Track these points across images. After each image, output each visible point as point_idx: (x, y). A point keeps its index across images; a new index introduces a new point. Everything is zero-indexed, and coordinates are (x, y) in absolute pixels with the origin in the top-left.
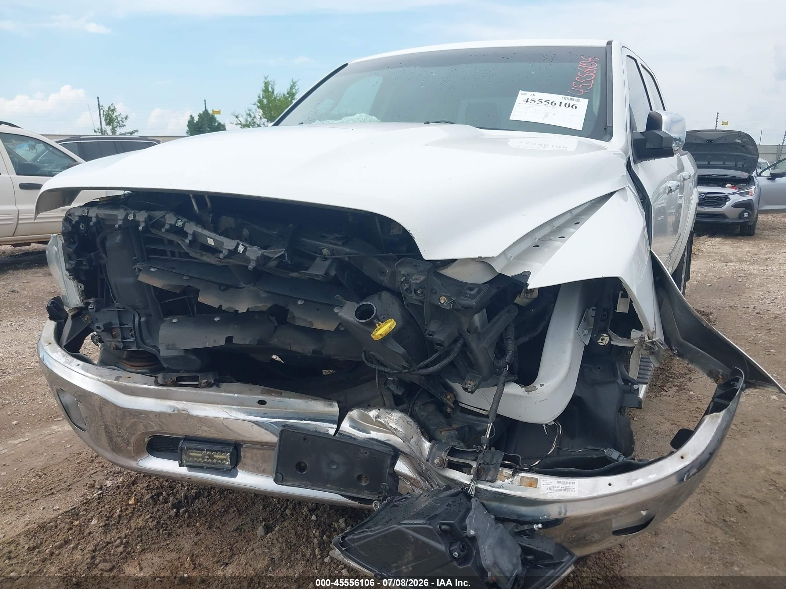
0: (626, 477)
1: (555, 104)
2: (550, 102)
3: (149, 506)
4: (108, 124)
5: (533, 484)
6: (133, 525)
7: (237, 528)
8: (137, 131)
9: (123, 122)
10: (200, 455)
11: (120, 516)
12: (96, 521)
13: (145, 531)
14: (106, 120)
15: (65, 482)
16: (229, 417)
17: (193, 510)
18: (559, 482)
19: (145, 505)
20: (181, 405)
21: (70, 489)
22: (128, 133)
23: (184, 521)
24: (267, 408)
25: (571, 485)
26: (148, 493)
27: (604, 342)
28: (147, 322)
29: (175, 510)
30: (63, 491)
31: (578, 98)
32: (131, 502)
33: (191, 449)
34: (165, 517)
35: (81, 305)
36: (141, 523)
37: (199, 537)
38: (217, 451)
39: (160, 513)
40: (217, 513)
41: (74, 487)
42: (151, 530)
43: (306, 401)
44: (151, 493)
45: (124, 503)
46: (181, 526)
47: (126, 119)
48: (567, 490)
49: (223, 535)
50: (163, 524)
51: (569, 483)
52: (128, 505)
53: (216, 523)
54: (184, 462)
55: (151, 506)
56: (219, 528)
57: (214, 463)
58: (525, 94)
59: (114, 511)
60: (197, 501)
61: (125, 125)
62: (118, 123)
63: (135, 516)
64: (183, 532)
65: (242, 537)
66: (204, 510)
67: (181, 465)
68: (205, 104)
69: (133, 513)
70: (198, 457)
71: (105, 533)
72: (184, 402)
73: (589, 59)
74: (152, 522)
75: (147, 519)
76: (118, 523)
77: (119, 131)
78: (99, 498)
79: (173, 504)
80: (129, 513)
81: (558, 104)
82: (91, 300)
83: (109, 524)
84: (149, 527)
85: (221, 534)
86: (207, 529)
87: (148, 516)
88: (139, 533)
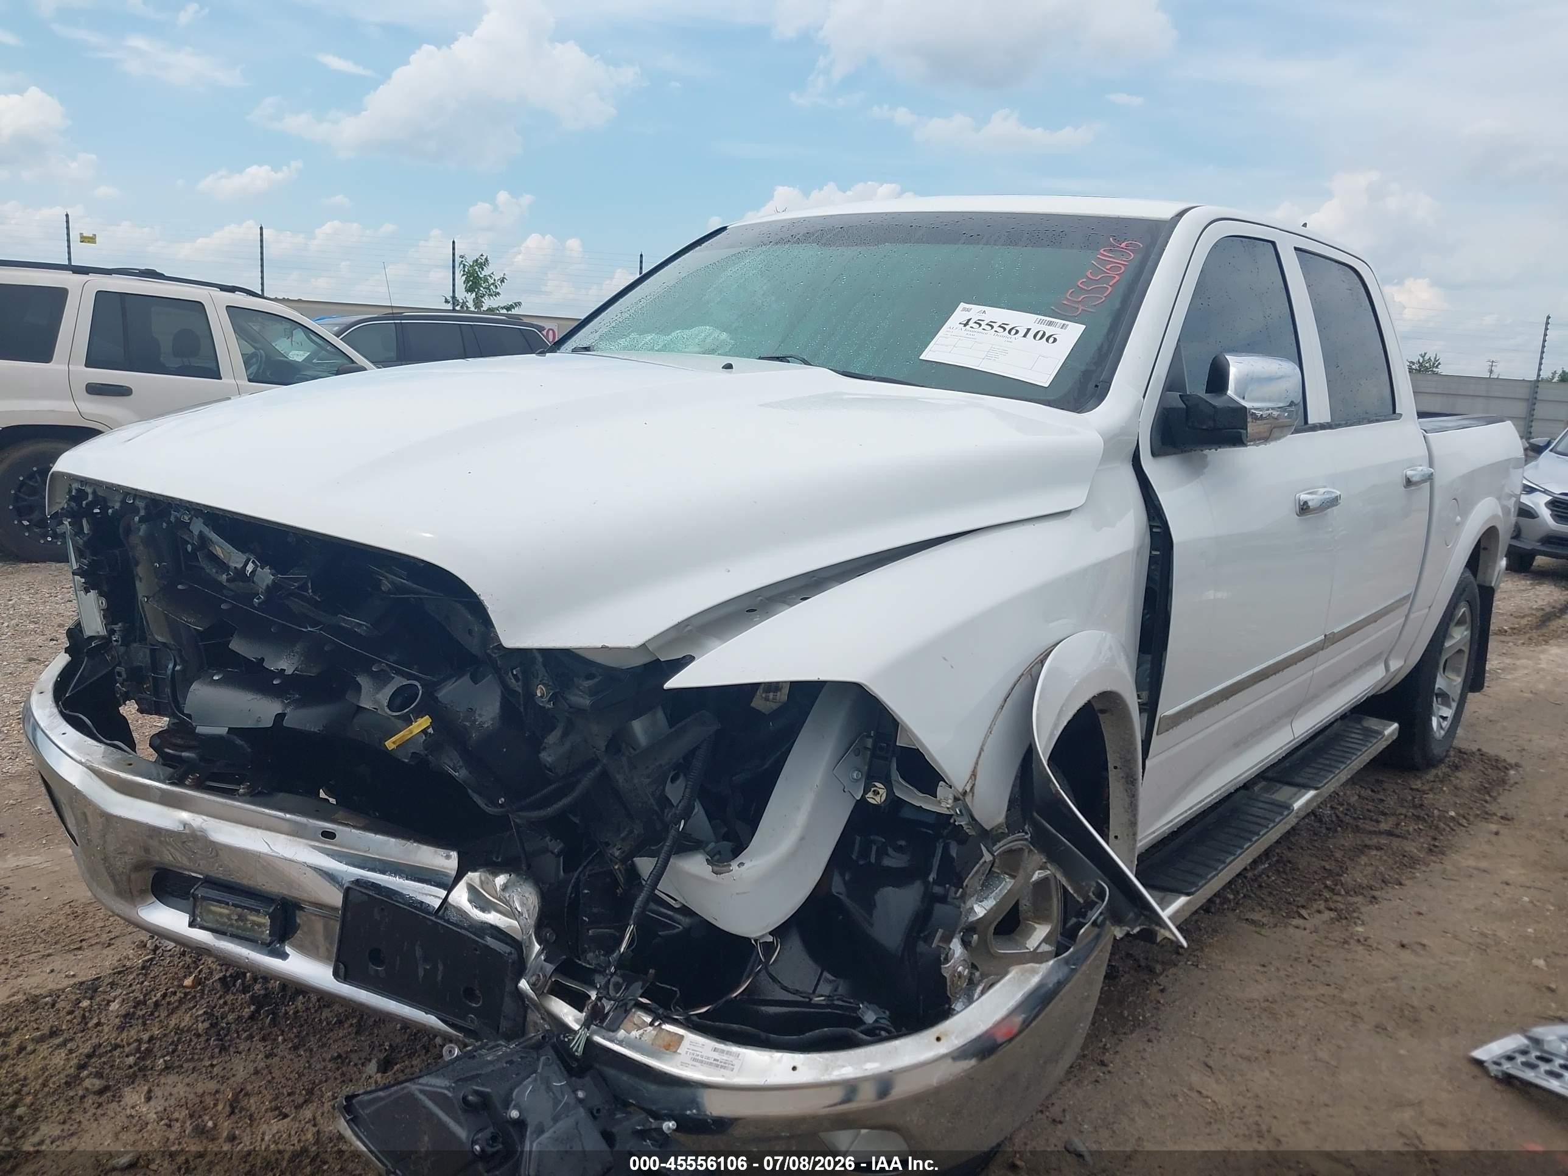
0: (827, 1060)
1: (1017, 332)
2: (1008, 328)
3: (215, 994)
4: (469, 290)
5: (672, 1045)
6: (172, 1023)
7: (339, 1056)
8: (518, 304)
9: (496, 287)
10: (226, 911)
11: (157, 1004)
12: (117, 1007)
13: (186, 1037)
14: (466, 281)
15: (109, 932)
16: (270, 852)
17: (286, 1013)
18: (715, 1050)
19: (209, 991)
20: (196, 820)
21: (109, 945)
22: (502, 308)
23: (261, 1029)
24: (336, 845)
25: (731, 1058)
26: (221, 971)
27: (878, 798)
28: (183, 671)
29: (253, 1008)
30: (99, 946)
31: (1067, 323)
32: (188, 982)
33: (209, 899)
34: (231, 1017)
35: (103, 632)
36: (187, 1021)
37: (269, 1061)
38: (251, 910)
39: (226, 1008)
40: (325, 1023)
41: (118, 942)
42: (198, 1036)
43: (404, 842)
44: (226, 971)
45: (176, 983)
46: (251, 1037)
47: (502, 281)
48: (722, 1067)
49: (310, 1065)
50: (223, 1028)
51: (729, 1053)
52: (181, 986)
53: (312, 1042)
54: (199, 919)
55: (218, 995)
56: (311, 1050)
57: (244, 930)
58: (968, 310)
59: (153, 993)
60: (301, 997)
61: (498, 294)
62: (488, 288)
63: (184, 1007)
64: (249, 1049)
65: (338, 1074)
66: (305, 1014)
67: (192, 924)
68: (641, 262)
69: (181, 1002)
70: (221, 915)
71: (121, 1028)
72: (205, 817)
73: (1123, 245)
74: (202, 1022)
75: (197, 1017)
76: (152, 1014)
77: (488, 303)
78: (143, 968)
79: (252, 997)
80: (175, 1001)
81: (1022, 332)
82: (117, 627)
83: (134, 1013)
84: (197, 1029)
85: (308, 1062)
86: (290, 1049)
87: (201, 1012)
88: (175, 1039)
